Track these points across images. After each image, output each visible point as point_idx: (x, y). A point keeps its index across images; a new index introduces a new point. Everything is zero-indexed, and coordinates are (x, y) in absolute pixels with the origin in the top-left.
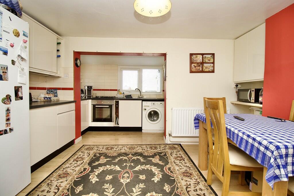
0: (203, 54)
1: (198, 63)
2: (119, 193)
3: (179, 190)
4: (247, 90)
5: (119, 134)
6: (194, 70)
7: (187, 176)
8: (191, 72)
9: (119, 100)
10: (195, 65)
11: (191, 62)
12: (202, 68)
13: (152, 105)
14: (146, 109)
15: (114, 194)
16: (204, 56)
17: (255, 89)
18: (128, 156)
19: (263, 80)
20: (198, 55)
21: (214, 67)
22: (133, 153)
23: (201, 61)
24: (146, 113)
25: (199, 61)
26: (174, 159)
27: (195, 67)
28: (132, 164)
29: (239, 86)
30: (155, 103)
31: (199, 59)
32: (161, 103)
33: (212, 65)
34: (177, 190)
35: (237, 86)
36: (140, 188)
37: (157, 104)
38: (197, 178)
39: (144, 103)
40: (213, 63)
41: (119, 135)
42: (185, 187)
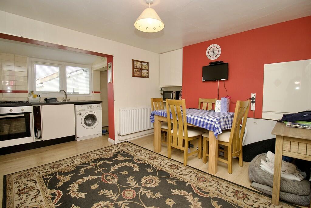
0: (141, 62)
1: (138, 69)
2: (120, 191)
3: (158, 168)
4: (170, 92)
5: (46, 149)
6: (135, 74)
7: (153, 159)
8: (134, 76)
9: (41, 106)
10: (136, 70)
11: (133, 68)
12: (141, 73)
13: (88, 109)
14: (81, 114)
15: (116, 193)
16: (142, 63)
17: (176, 92)
18: (90, 165)
19: (182, 86)
20: (138, 62)
21: (148, 73)
22: (93, 161)
23: (140, 68)
24: (81, 119)
25: (138, 67)
26: (135, 153)
27: (136, 72)
28: (104, 168)
29: (163, 89)
30: (91, 106)
31: (138, 65)
32: (98, 106)
33: (147, 71)
34: (157, 169)
35: (161, 89)
36: (132, 179)
37: (94, 106)
38: (160, 158)
39: (78, 107)
40: (148, 70)
41: (47, 151)
42: (159, 165)
